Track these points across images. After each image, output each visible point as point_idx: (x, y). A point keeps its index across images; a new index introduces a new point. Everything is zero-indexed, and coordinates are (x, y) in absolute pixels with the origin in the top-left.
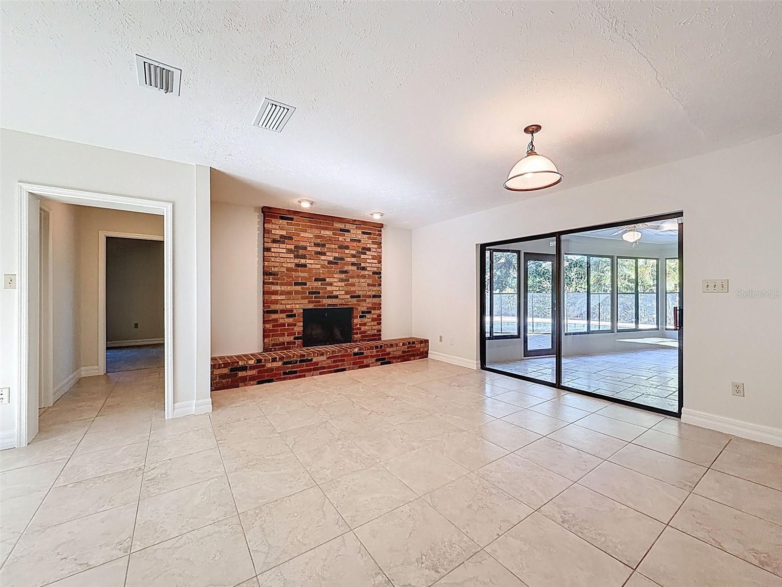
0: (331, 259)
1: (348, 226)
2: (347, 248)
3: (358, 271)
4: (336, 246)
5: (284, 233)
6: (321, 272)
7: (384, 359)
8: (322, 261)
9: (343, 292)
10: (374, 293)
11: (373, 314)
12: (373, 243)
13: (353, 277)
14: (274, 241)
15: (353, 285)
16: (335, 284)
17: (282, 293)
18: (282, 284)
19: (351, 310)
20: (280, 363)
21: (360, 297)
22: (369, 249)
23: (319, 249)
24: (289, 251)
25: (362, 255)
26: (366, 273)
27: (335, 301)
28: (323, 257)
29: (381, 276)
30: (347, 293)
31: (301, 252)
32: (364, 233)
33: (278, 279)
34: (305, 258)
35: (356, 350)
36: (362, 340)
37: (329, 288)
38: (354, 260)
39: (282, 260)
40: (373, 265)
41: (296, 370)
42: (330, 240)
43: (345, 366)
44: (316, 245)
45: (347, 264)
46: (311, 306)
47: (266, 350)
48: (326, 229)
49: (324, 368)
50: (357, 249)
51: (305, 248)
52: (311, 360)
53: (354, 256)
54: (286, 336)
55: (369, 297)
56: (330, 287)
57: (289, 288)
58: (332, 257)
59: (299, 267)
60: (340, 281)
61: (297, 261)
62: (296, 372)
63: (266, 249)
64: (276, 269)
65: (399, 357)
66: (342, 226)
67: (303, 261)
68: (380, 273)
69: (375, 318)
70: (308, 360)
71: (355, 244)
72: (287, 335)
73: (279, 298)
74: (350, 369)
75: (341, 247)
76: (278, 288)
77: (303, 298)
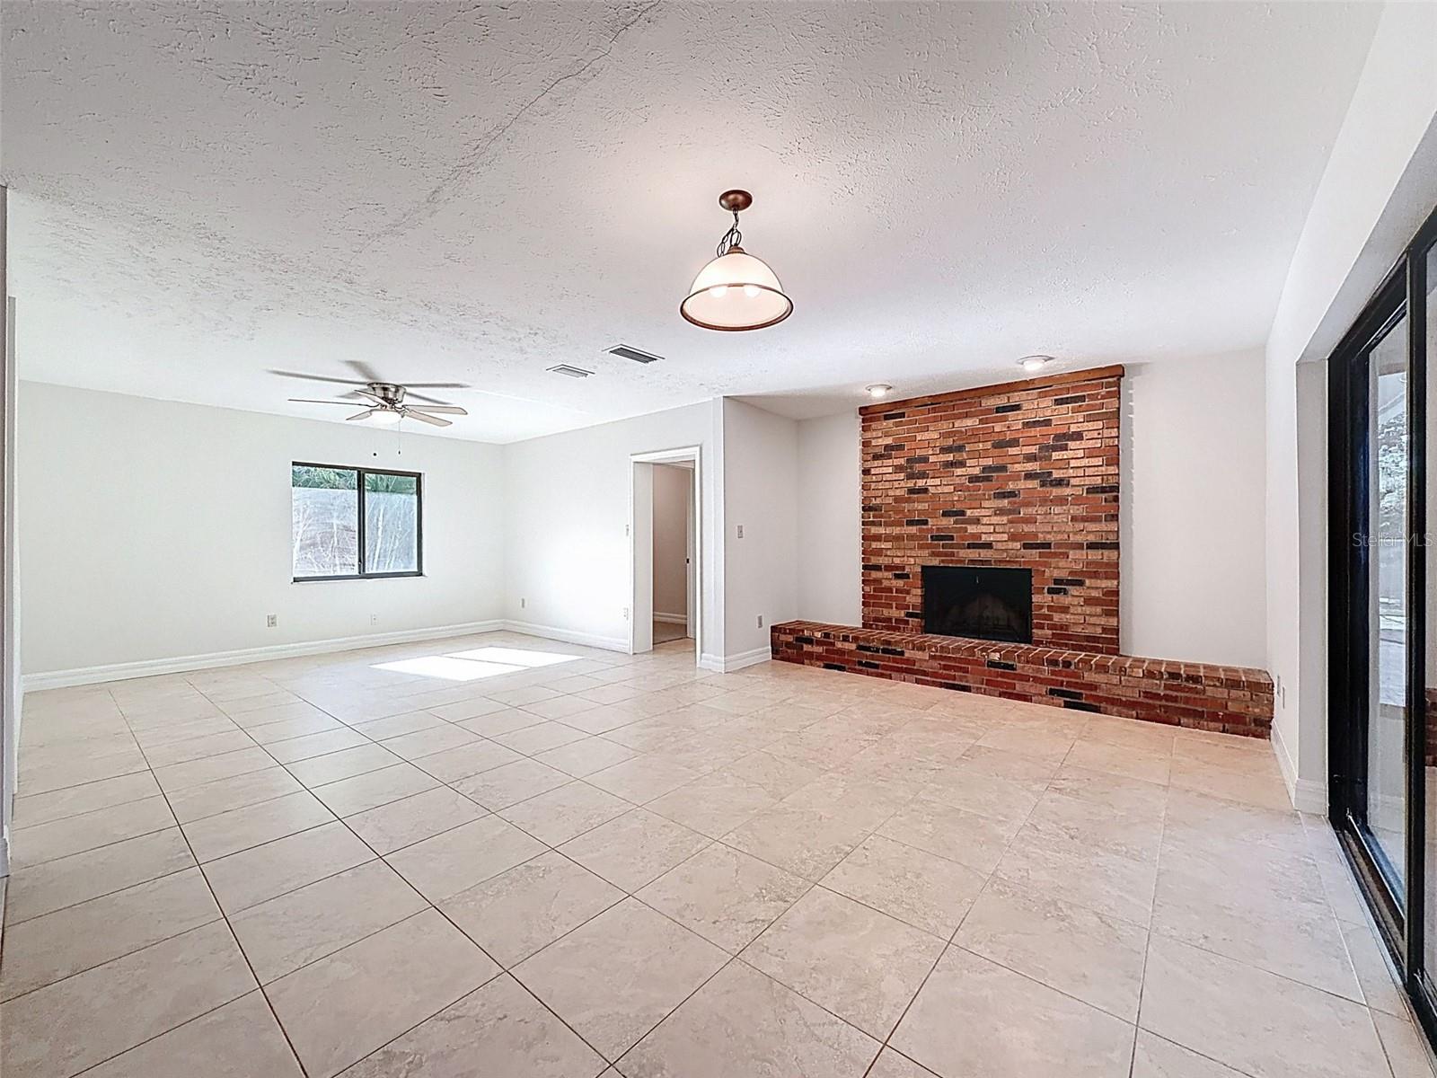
0: (977, 471)
1: (1016, 398)
2: (1014, 443)
3: (1044, 489)
4: (989, 445)
5: (889, 441)
6: (956, 498)
7: (1079, 696)
8: (958, 478)
9: (1005, 537)
10: (1091, 538)
11: (1088, 588)
12: (1089, 419)
13: (1028, 504)
14: (876, 457)
15: (1030, 520)
16: (985, 520)
17: (888, 538)
18: (887, 524)
19: (1025, 575)
20: (853, 647)
21: (1050, 548)
22: (1078, 436)
23: (950, 457)
24: (898, 469)
25: (1053, 454)
26: (1068, 491)
27: (984, 554)
28: (958, 470)
29: (1117, 497)
30: (1013, 538)
31: (918, 467)
32: (1058, 402)
33: (881, 516)
34: (923, 478)
35: (996, 657)
36: (1054, 644)
37: (972, 529)
38: (1030, 466)
39: (888, 485)
40: (1089, 471)
41: (877, 662)
42: (973, 435)
43: (967, 682)
44: (944, 450)
45: (1015, 477)
46: (935, 562)
47: (865, 625)
48: (967, 415)
49: (925, 673)
50: (1040, 441)
51: (925, 459)
52: (902, 653)
53: (1031, 458)
54: (894, 609)
55: (1079, 546)
56: (974, 526)
57: (897, 530)
58: (978, 468)
59: (914, 493)
60: (996, 514)
61: (910, 484)
62: (876, 666)
63: (866, 472)
64: (878, 501)
65: (1132, 705)
66: (1002, 401)
67: (921, 483)
68: (1116, 488)
69: (1097, 599)
70: (894, 652)
71: (1036, 431)
72: (896, 608)
73: (883, 547)
74: (978, 691)
75: (1001, 445)
76: (881, 530)
77: (921, 547)
